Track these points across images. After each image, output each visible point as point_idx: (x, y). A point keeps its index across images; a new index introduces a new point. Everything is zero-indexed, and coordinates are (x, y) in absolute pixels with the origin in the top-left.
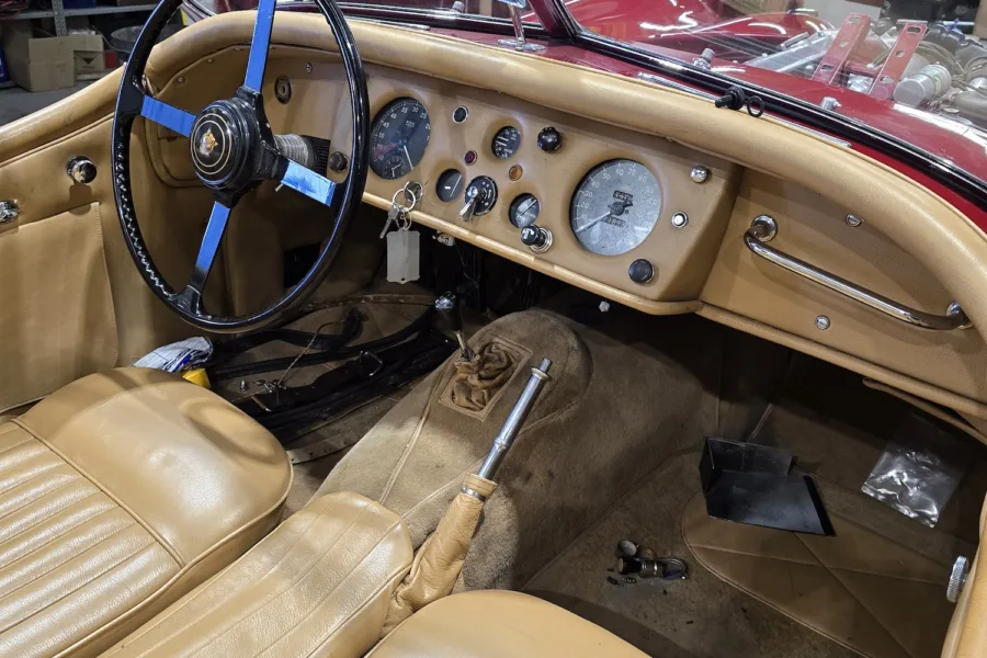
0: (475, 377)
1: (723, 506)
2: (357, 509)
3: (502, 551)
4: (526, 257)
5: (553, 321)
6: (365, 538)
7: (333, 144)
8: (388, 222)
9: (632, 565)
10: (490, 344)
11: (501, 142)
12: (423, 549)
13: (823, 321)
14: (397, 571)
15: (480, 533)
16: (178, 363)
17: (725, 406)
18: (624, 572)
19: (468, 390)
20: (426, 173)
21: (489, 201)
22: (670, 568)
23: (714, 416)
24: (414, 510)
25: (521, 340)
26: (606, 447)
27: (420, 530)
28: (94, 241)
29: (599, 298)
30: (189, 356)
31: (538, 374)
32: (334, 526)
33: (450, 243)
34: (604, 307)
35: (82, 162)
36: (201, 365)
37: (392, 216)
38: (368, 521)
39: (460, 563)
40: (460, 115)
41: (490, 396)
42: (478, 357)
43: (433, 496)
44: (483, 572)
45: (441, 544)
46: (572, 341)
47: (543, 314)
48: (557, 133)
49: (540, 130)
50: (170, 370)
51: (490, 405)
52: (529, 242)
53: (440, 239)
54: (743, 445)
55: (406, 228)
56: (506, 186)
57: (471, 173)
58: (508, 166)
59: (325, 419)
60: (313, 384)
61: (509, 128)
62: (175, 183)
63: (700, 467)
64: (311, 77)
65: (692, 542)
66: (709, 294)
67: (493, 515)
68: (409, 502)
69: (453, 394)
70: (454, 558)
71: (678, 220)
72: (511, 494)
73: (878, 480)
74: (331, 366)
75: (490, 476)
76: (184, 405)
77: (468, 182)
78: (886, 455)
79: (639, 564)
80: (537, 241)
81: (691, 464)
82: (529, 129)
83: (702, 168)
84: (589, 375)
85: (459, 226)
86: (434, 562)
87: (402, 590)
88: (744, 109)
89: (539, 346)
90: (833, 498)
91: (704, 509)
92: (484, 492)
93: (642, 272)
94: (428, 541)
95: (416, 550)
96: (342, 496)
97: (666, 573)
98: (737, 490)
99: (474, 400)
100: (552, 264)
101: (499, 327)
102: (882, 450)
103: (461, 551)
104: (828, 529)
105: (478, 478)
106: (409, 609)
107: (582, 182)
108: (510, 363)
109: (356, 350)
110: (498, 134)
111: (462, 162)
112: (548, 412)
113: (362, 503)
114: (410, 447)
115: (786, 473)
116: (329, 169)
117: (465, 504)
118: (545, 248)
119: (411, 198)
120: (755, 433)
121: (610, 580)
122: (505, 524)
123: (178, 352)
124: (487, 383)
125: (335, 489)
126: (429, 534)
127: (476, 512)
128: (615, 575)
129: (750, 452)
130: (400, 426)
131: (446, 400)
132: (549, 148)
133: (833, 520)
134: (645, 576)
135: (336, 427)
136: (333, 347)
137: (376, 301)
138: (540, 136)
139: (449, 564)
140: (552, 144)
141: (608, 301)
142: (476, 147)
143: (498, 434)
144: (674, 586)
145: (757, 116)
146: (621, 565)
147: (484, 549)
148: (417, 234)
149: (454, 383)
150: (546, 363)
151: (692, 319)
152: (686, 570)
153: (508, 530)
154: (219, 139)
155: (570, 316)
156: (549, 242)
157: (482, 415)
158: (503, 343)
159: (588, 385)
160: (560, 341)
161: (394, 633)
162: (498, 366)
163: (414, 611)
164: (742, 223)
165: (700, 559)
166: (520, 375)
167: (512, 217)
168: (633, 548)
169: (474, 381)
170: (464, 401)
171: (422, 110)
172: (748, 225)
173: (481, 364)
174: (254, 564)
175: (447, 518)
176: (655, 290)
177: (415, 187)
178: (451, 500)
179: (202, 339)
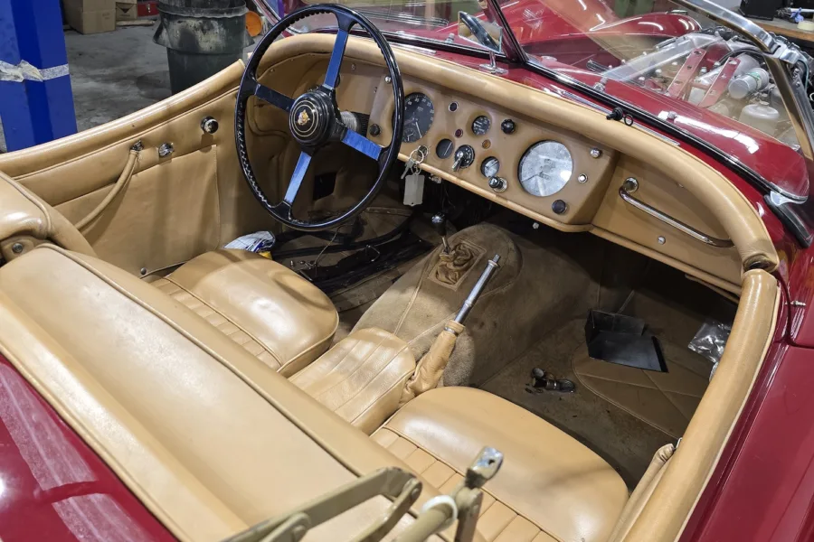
0: (452, 264)
1: (598, 352)
2: (381, 338)
3: (464, 368)
4: (491, 195)
5: (499, 231)
6: (388, 353)
7: (371, 118)
8: (407, 169)
9: (541, 383)
10: (460, 244)
11: (478, 125)
12: (421, 361)
13: (661, 239)
14: (406, 373)
15: (453, 356)
16: (255, 247)
17: (604, 290)
18: (535, 386)
19: (446, 272)
20: (431, 140)
21: (470, 160)
22: (564, 386)
23: (596, 296)
24: (414, 341)
25: (480, 243)
26: (528, 311)
27: (419, 351)
28: (212, 168)
29: (533, 221)
30: (261, 243)
31: (492, 264)
32: (368, 347)
33: (439, 181)
34: (535, 226)
35: (211, 121)
36: (268, 250)
37: (409, 166)
38: (388, 344)
39: (441, 372)
40: (453, 107)
41: (460, 277)
42: (454, 252)
43: (425, 333)
44: (452, 378)
45: (432, 359)
46: (511, 245)
47: (492, 226)
48: (513, 123)
49: (503, 121)
50: (253, 250)
51: (460, 281)
52: (494, 186)
53: (433, 179)
54: (613, 315)
55: (417, 174)
56: (480, 151)
57: (458, 143)
58: (481, 140)
59: (346, 287)
60: (337, 265)
61: (483, 117)
62: (261, 133)
63: (585, 329)
64: (354, 72)
65: (578, 373)
66: (598, 221)
67: (461, 345)
68: (411, 335)
69: (437, 273)
70: (439, 368)
71: (582, 178)
72: (471, 334)
73: (699, 341)
74: (346, 254)
75: (461, 322)
76: (271, 273)
77: (456, 147)
78: (705, 325)
79: (546, 382)
80: (498, 186)
81: (580, 326)
82: (496, 120)
83: (596, 149)
84: (520, 266)
85: (451, 174)
86: (428, 368)
87: (410, 384)
88: (622, 120)
89: (491, 248)
90: (668, 350)
91: (587, 353)
92: (458, 331)
93: (560, 207)
94: (424, 357)
95: (417, 362)
96: (372, 330)
97: (561, 388)
98: (608, 343)
99: (450, 277)
100: (506, 199)
101: (466, 235)
102: (703, 321)
103: (442, 364)
104: (664, 369)
105: (455, 323)
106: (413, 395)
107: (526, 152)
108: (472, 257)
109: (363, 243)
110: (476, 119)
111: (453, 135)
112: (495, 287)
113: (382, 334)
114: (410, 304)
115: (640, 334)
116: (368, 133)
117: (446, 337)
118: (501, 191)
119: (421, 155)
120: (622, 309)
121: (527, 390)
122: (468, 351)
123: (253, 240)
124: (458, 268)
125: (366, 326)
126: (424, 354)
127: (452, 342)
128: (530, 388)
129: (618, 320)
130: (403, 291)
131: (432, 277)
132: (507, 131)
133: (667, 362)
134: (548, 389)
135: (353, 292)
136: (346, 242)
137: (371, 212)
138: (502, 125)
139: (436, 371)
140: (509, 129)
141: (538, 222)
142: (463, 127)
143: (467, 298)
144: (566, 396)
145: (630, 125)
146: (534, 382)
147: (455, 365)
148: (423, 177)
149: (437, 267)
150: (497, 257)
151: (587, 236)
152: (574, 387)
153: (469, 355)
154: (310, 115)
155: (510, 230)
156: (505, 186)
157: (455, 287)
158: (468, 244)
159: (519, 271)
160: (503, 244)
161: (404, 407)
162: (465, 258)
163: (416, 396)
164: (619, 181)
165: (582, 381)
166: (478, 265)
167: (482, 170)
168: (541, 373)
169: (451, 266)
170: (444, 278)
171: (428, 100)
172: (622, 183)
173: (455, 257)
174: (321, 366)
175: (436, 345)
176: (566, 218)
177: (423, 149)
178: (437, 336)
179: (268, 233)
